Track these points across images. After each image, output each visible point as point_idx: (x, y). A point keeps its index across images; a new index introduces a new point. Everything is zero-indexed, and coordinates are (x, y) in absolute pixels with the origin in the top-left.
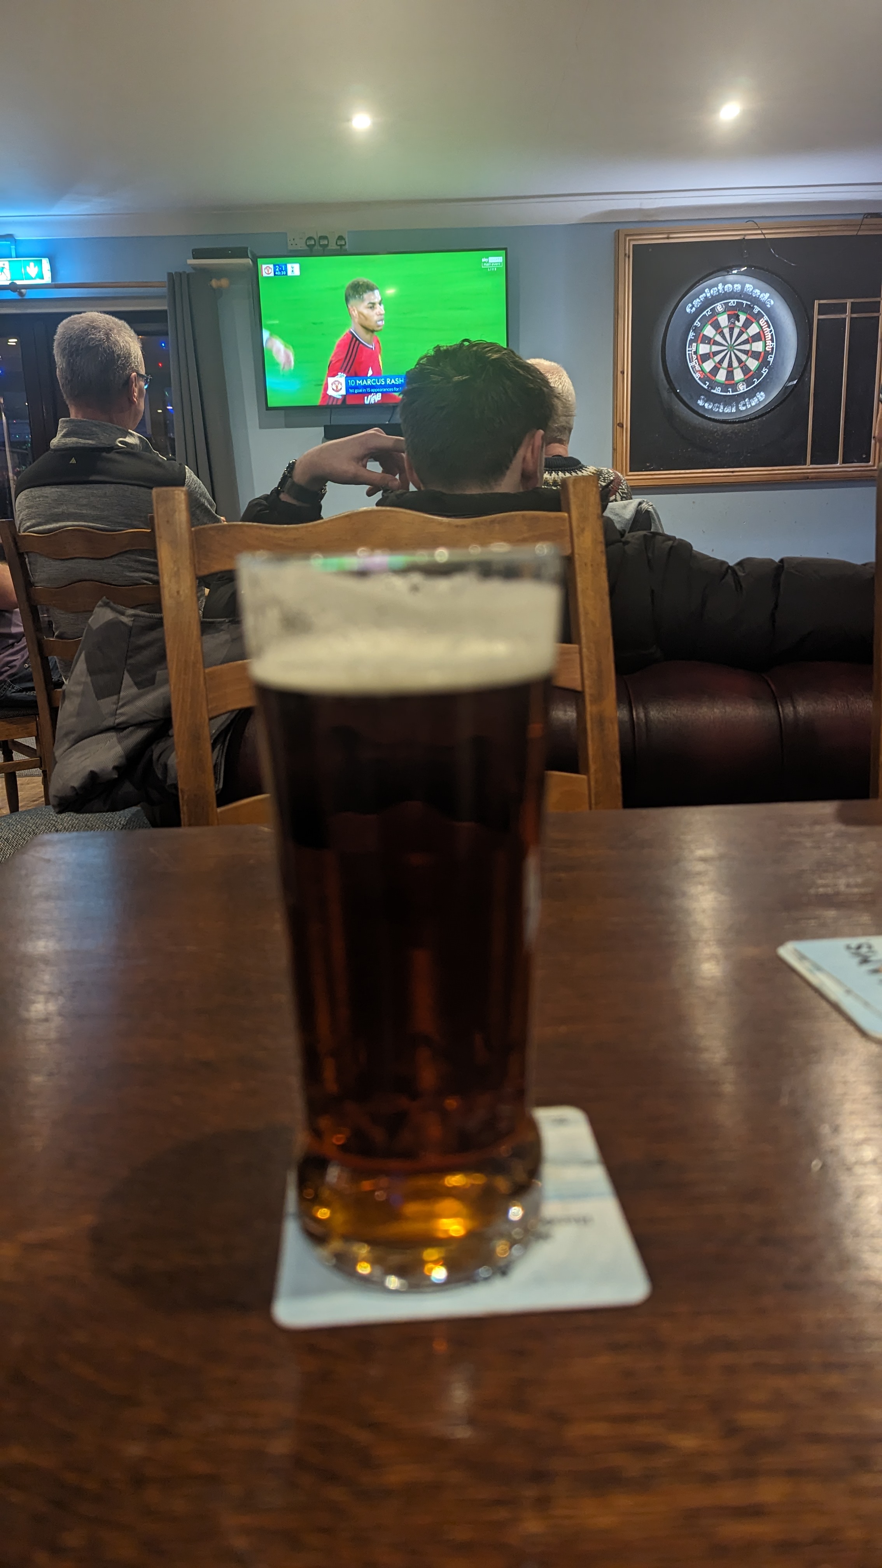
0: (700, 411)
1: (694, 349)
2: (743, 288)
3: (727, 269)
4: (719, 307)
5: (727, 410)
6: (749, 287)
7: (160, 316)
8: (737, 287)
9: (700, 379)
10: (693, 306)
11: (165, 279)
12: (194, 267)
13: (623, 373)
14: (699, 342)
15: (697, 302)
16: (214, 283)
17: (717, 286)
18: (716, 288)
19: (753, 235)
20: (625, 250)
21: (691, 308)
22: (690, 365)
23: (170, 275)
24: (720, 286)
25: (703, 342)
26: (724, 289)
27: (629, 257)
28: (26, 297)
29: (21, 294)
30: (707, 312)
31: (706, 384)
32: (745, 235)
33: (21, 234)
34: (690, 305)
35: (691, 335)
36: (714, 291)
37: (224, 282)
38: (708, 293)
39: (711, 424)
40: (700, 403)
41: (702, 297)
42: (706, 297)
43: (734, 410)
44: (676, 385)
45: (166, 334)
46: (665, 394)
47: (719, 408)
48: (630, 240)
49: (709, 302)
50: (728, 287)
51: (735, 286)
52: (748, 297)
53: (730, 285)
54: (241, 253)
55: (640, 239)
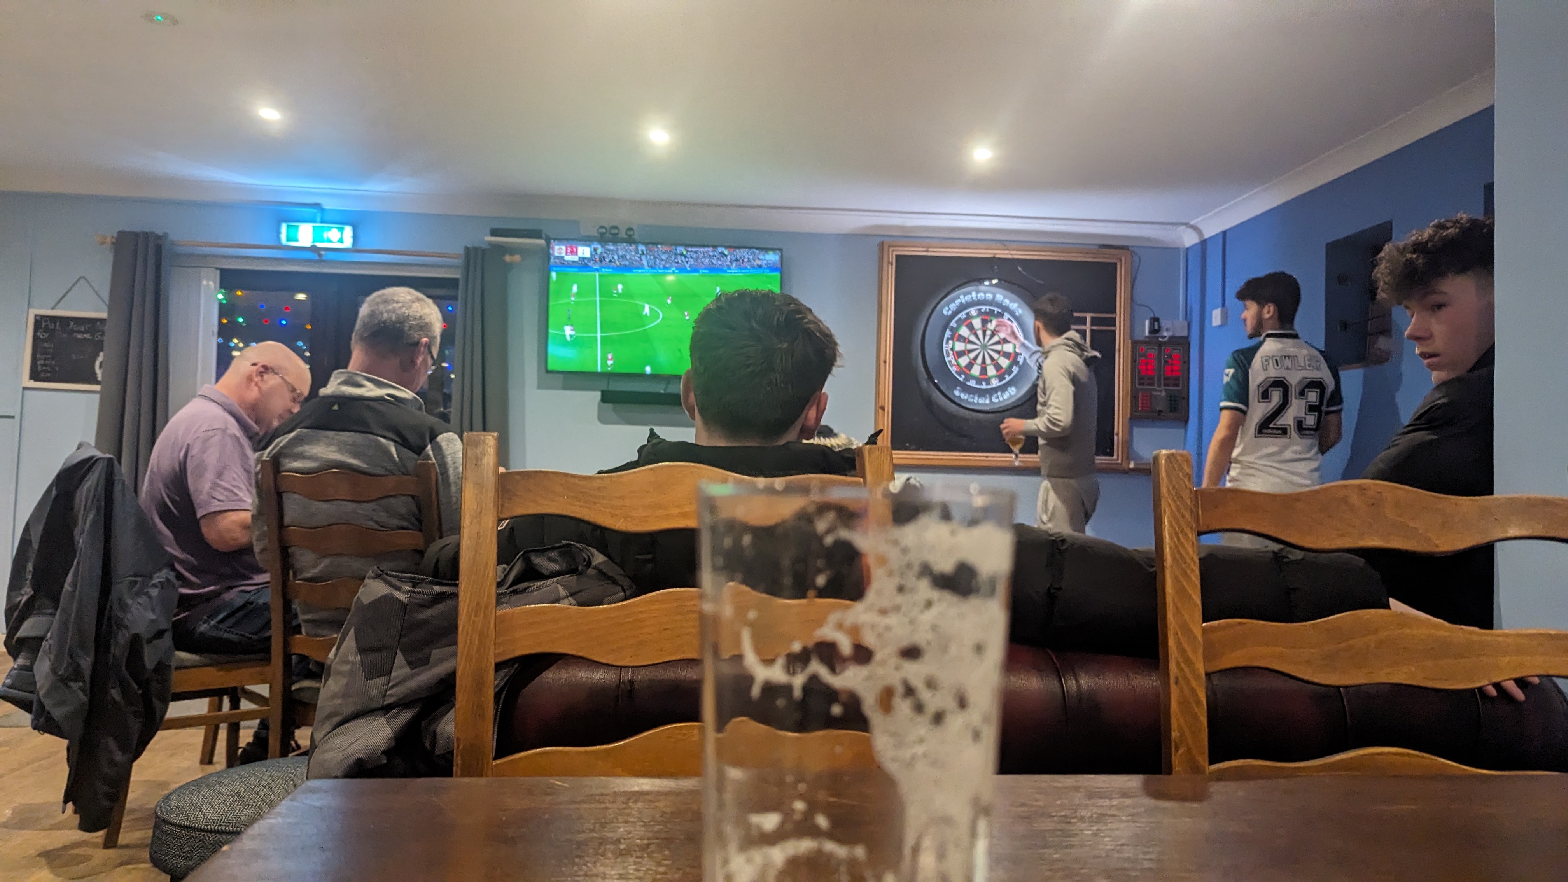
0: (957, 401)
1: (950, 346)
2: (994, 296)
3: (980, 281)
4: (973, 311)
5: (981, 401)
6: (999, 297)
7: (452, 283)
8: (989, 296)
9: (956, 372)
10: (950, 309)
11: (462, 251)
12: (490, 243)
13: (885, 362)
14: (955, 340)
15: (953, 307)
16: (508, 258)
17: (971, 294)
18: (970, 296)
19: (1003, 254)
20: (889, 258)
21: (948, 311)
22: (947, 359)
23: (468, 250)
24: (974, 294)
25: (958, 340)
26: (977, 297)
27: (892, 265)
28: (324, 258)
29: (320, 255)
30: (962, 315)
31: (961, 376)
32: (995, 254)
33: (328, 204)
34: (947, 308)
35: (948, 333)
36: (968, 298)
37: (517, 258)
38: (963, 299)
39: (967, 412)
40: (957, 393)
41: (958, 302)
42: (961, 303)
43: (988, 402)
44: (934, 375)
45: (455, 298)
46: (924, 384)
47: (973, 398)
48: (893, 251)
49: (963, 307)
50: (981, 296)
51: (988, 295)
52: (999, 305)
53: (982, 294)
54: (535, 234)
55: (903, 251)
